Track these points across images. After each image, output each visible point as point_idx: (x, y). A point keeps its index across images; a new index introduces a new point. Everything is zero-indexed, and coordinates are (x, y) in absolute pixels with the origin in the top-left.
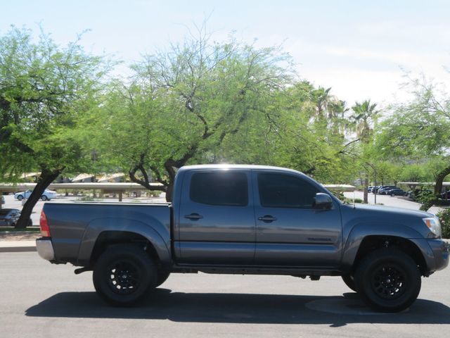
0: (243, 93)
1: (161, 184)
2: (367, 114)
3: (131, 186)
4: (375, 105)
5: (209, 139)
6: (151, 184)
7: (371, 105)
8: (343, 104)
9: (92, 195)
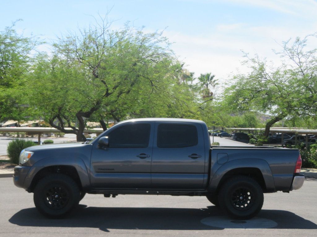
0: (135, 64)
1: (70, 129)
2: (208, 83)
3: (51, 130)
4: (214, 76)
5: (109, 97)
6: (66, 129)
7: (211, 75)
8: (192, 74)
9: (16, 136)
